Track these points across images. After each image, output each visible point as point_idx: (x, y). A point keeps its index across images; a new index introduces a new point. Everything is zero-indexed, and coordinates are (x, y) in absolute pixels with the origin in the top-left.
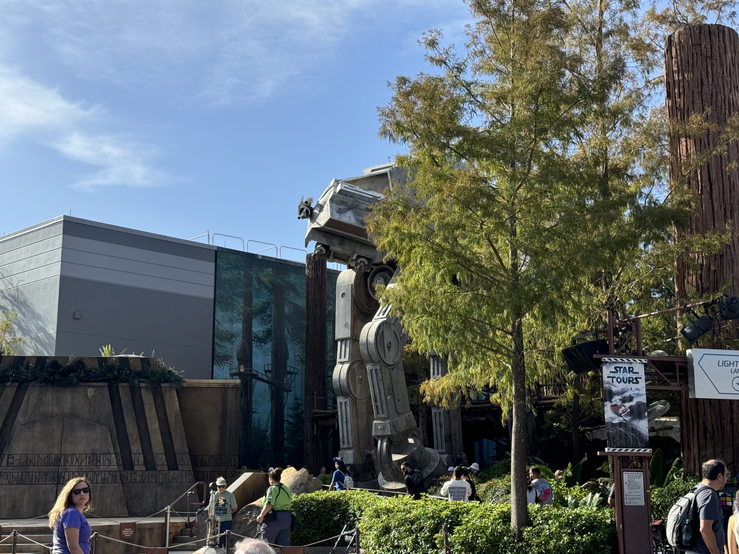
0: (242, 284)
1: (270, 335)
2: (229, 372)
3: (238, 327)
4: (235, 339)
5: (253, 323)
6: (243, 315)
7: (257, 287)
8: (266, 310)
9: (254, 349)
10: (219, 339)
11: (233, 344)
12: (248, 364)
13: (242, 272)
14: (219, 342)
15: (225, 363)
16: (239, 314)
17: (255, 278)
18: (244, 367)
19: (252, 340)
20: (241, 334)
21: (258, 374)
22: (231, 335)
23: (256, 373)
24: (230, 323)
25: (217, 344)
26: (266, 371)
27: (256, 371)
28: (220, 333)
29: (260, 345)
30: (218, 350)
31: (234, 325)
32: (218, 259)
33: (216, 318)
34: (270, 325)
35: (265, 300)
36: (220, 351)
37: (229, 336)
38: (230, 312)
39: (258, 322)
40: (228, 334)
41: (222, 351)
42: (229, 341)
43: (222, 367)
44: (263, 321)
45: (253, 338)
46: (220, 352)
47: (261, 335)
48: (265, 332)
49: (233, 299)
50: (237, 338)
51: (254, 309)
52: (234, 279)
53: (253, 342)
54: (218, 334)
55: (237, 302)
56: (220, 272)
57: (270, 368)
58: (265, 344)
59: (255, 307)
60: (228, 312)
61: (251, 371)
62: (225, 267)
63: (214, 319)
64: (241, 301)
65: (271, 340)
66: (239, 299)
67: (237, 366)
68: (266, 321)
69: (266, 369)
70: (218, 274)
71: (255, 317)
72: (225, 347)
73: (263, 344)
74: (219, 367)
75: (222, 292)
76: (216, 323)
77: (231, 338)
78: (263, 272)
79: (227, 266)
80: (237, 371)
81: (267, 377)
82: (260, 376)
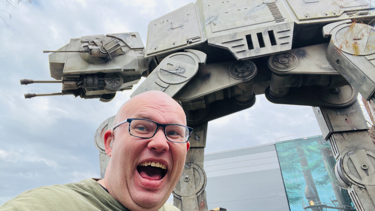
0: (297, 156)
1: (329, 178)
2: (302, 207)
3: (302, 179)
4: (301, 187)
5: (312, 175)
6: (303, 171)
7: (309, 154)
8: (320, 165)
9: (318, 190)
10: (289, 189)
11: (300, 190)
12: (316, 199)
13: (296, 150)
14: (290, 191)
15: (297, 202)
16: (300, 172)
17: (306, 150)
18: (314, 202)
19: (315, 184)
20: (305, 183)
21: (326, 204)
22: (298, 185)
23: (324, 204)
24: (295, 178)
25: (288, 192)
26: (333, 201)
27: (324, 203)
28: (289, 186)
29: (322, 186)
30: (290, 196)
31: (298, 179)
32: (277, 148)
33: (283, 178)
34: (326, 172)
35: (317, 159)
36: (292, 195)
37: (297, 186)
38: (293, 172)
39: (316, 173)
40: (295, 185)
41: (294, 196)
42: (297, 188)
43: (296, 205)
44: (319, 172)
45: (315, 183)
46: (292, 197)
47: (321, 180)
48: (324, 177)
49: (293, 165)
50: (303, 185)
51: (310, 166)
52: (291, 154)
53: (316, 186)
54: (288, 186)
55: (296, 166)
56: (280, 154)
57: (335, 199)
58: (326, 185)
59: (310, 165)
60: (291, 173)
61: (320, 203)
62: (283, 151)
63: (283, 179)
64: (299, 164)
65: (330, 181)
66: (298, 164)
67: (308, 202)
68: (322, 171)
69: (332, 199)
70: (279, 155)
71: (312, 171)
72: (295, 193)
73: (324, 185)
74: (294, 205)
75: (284, 163)
76: (285, 180)
77: (298, 187)
78: (311, 145)
79: (284, 150)
80: (309, 205)
81: (335, 205)
82: (328, 205)
